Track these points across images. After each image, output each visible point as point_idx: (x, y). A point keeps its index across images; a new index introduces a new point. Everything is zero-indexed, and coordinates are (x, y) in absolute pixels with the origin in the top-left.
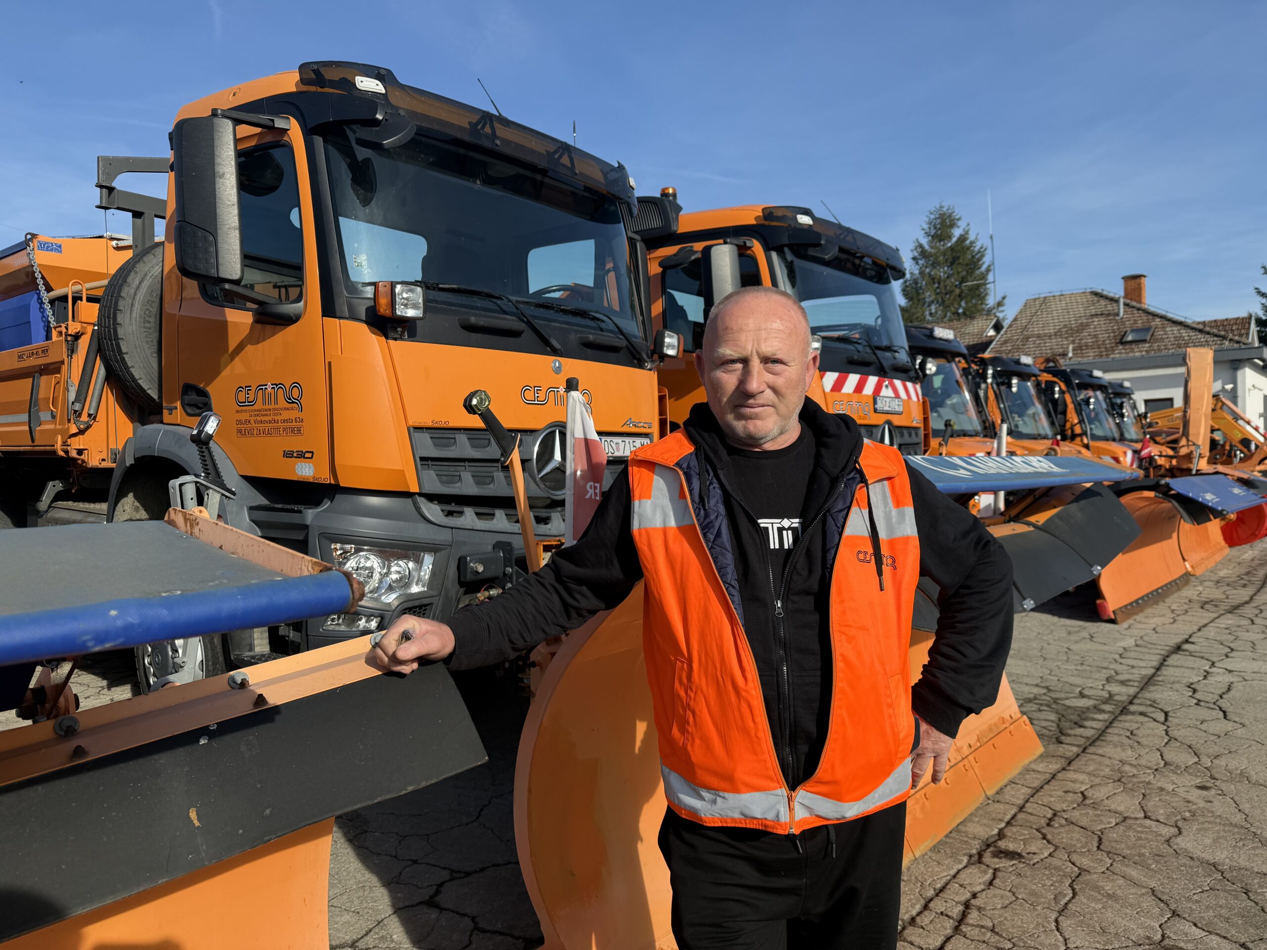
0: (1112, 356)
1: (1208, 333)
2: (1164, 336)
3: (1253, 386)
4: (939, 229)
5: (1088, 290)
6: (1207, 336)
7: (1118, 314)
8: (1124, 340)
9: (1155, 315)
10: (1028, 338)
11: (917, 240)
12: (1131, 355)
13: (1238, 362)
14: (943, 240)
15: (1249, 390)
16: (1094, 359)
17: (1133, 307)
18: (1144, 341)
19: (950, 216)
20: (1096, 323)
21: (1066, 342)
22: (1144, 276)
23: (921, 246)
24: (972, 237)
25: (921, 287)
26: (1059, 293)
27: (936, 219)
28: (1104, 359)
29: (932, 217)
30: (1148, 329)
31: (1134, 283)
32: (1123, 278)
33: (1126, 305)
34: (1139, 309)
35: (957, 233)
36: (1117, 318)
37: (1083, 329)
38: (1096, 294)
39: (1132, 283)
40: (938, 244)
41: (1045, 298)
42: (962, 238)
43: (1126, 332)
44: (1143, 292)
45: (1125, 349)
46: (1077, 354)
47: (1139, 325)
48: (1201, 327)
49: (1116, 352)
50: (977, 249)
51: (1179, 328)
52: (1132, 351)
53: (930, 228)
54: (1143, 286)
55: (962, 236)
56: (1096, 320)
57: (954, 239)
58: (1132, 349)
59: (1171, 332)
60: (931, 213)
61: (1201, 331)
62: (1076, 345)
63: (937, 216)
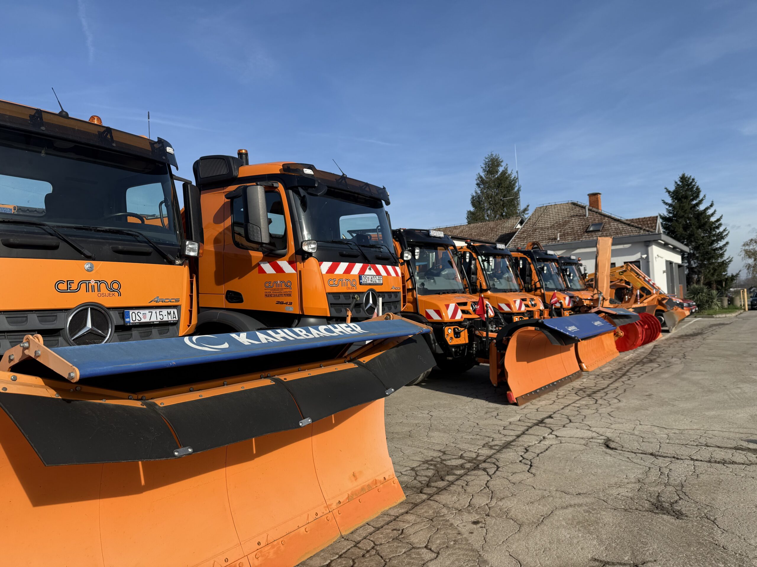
0: (581, 239)
1: (633, 226)
2: (609, 228)
3: (658, 256)
4: (491, 167)
5: (570, 202)
6: (632, 228)
7: (585, 216)
8: (588, 230)
9: (605, 216)
10: (536, 230)
11: (479, 174)
12: (591, 238)
13: (648, 242)
14: (493, 174)
15: (656, 258)
16: (571, 241)
17: (594, 211)
18: (599, 231)
19: (497, 160)
20: (573, 221)
21: (557, 232)
22: (600, 194)
23: (481, 177)
24: (509, 172)
25: (481, 201)
26: (554, 204)
27: (489, 161)
28: (577, 241)
29: (487, 160)
30: (600, 224)
31: (594, 197)
32: (588, 195)
33: (589, 210)
34: (596, 213)
35: (501, 169)
36: (585, 218)
37: (566, 224)
38: (574, 204)
39: (593, 198)
40: (490, 176)
41: (546, 206)
42: (504, 173)
43: (589, 225)
44: (599, 203)
45: (588, 235)
46: (562, 238)
47: (597, 221)
48: (629, 222)
49: (584, 237)
50: (512, 178)
51: (617, 223)
52: (592, 236)
53: (486, 167)
54: (599, 199)
55: (503, 171)
56: (574, 219)
57: (499, 173)
58: (592, 235)
59: (613, 226)
60: (486, 158)
61: (629, 225)
62: (562, 233)
63: (489, 160)
